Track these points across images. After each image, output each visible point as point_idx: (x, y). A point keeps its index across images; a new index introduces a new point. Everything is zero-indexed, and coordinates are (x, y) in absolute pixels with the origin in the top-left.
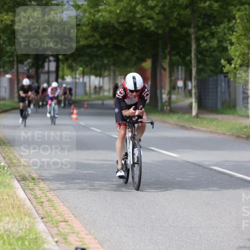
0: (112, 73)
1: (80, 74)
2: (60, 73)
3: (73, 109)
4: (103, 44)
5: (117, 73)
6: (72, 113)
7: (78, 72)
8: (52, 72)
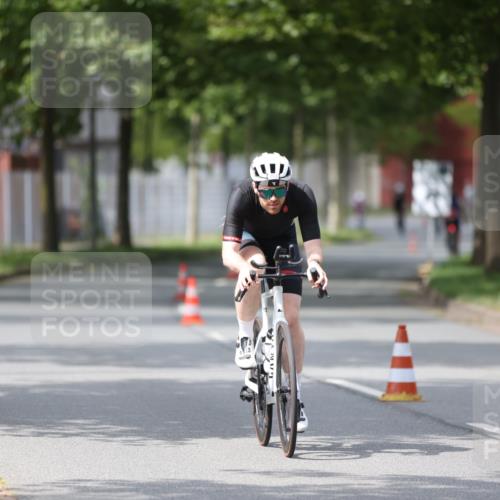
0: (333, 145)
1: (211, 151)
2: (138, 148)
3: (185, 284)
4: (295, 33)
5: (354, 144)
6: (180, 298)
7: (204, 144)
8: (106, 144)
